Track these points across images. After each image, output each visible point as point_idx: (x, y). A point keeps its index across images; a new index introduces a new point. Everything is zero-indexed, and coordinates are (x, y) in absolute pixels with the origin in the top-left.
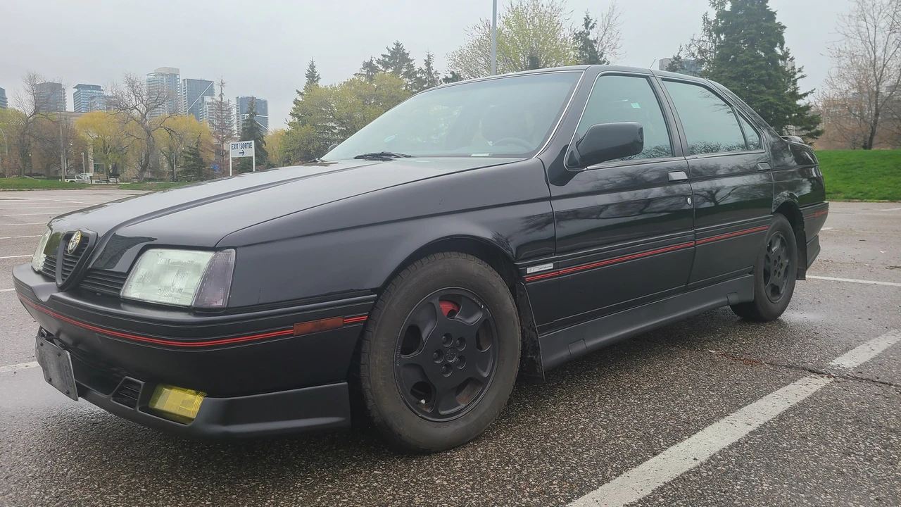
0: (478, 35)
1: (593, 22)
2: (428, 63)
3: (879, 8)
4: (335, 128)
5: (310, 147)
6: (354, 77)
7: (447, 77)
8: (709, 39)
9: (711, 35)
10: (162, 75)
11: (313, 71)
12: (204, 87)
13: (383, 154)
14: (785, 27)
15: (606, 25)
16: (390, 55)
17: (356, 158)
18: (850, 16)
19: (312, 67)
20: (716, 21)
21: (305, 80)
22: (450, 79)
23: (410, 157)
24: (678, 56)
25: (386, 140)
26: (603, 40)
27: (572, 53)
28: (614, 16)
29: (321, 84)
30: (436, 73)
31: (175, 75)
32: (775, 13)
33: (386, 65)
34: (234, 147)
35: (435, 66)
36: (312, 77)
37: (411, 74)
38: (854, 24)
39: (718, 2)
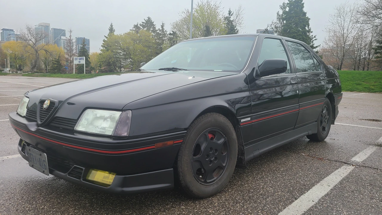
0: (184, 15)
1: (232, 13)
2: (162, 26)
3: (346, 13)
4: (121, 53)
5: (110, 61)
6: (130, 31)
7: (170, 33)
8: (279, 22)
9: (280, 21)
10: (42, 26)
11: (112, 27)
12: (62, 32)
13: (173, 68)
14: (310, 19)
15: (237, 14)
16: (145, 22)
17: (159, 70)
18: (334, 16)
19: (112, 26)
20: (282, 15)
21: (108, 32)
22: (172, 34)
23: (186, 70)
24: (267, 29)
25: (172, 62)
26: (236, 20)
27: (223, 25)
28: (241, 11)
29: (115, 33)
30: (166, 31)
31: (48, 26)
32: (306, 13)
33: (144, 27)
34: (76, 59)
35: (165, 28)
36: (111, 30)
37: (154, 31)
38: (336, 19)
39: (283, 7)
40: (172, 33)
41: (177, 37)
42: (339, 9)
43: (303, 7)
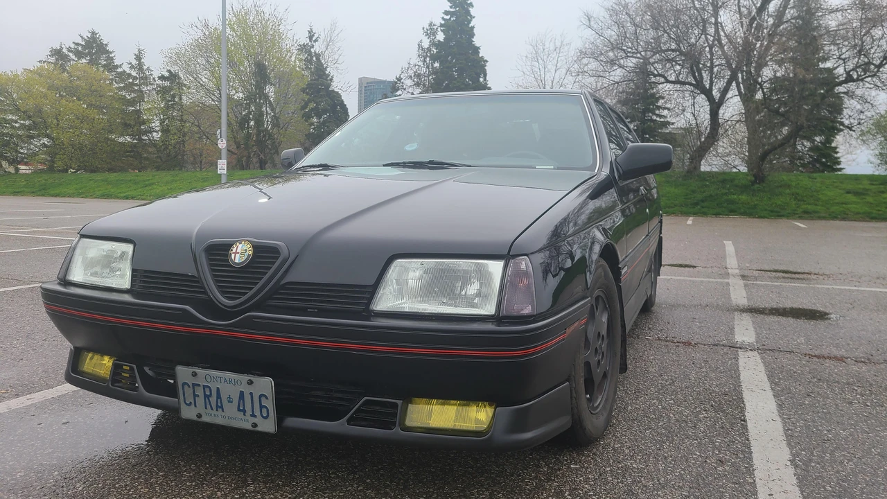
0: (196, 34)
1: (316, 36)
2: (138, 58)
3: (547, 53)
6: (39, 65)
7: (162, 75)
8: (424, 64)
9: (425, 61)
14: (487, 61)
15: (328, 40)
16: (83, 43)
18: (527, 57)
20: (429, 50)
22: (167, 78)
24: (400, 77)
26: (325, 54)
27: (298, 63)
28: (336, 32)
30: (148, 69)
32: (479, 48)
33: (79, 55)
35: (147, 62)
37: (111, 67)
38: (529, 64)
39: (431, 32)
40: (167, 74)
41: (181, 85)
42: (534, 43)
43: (473, 35)
